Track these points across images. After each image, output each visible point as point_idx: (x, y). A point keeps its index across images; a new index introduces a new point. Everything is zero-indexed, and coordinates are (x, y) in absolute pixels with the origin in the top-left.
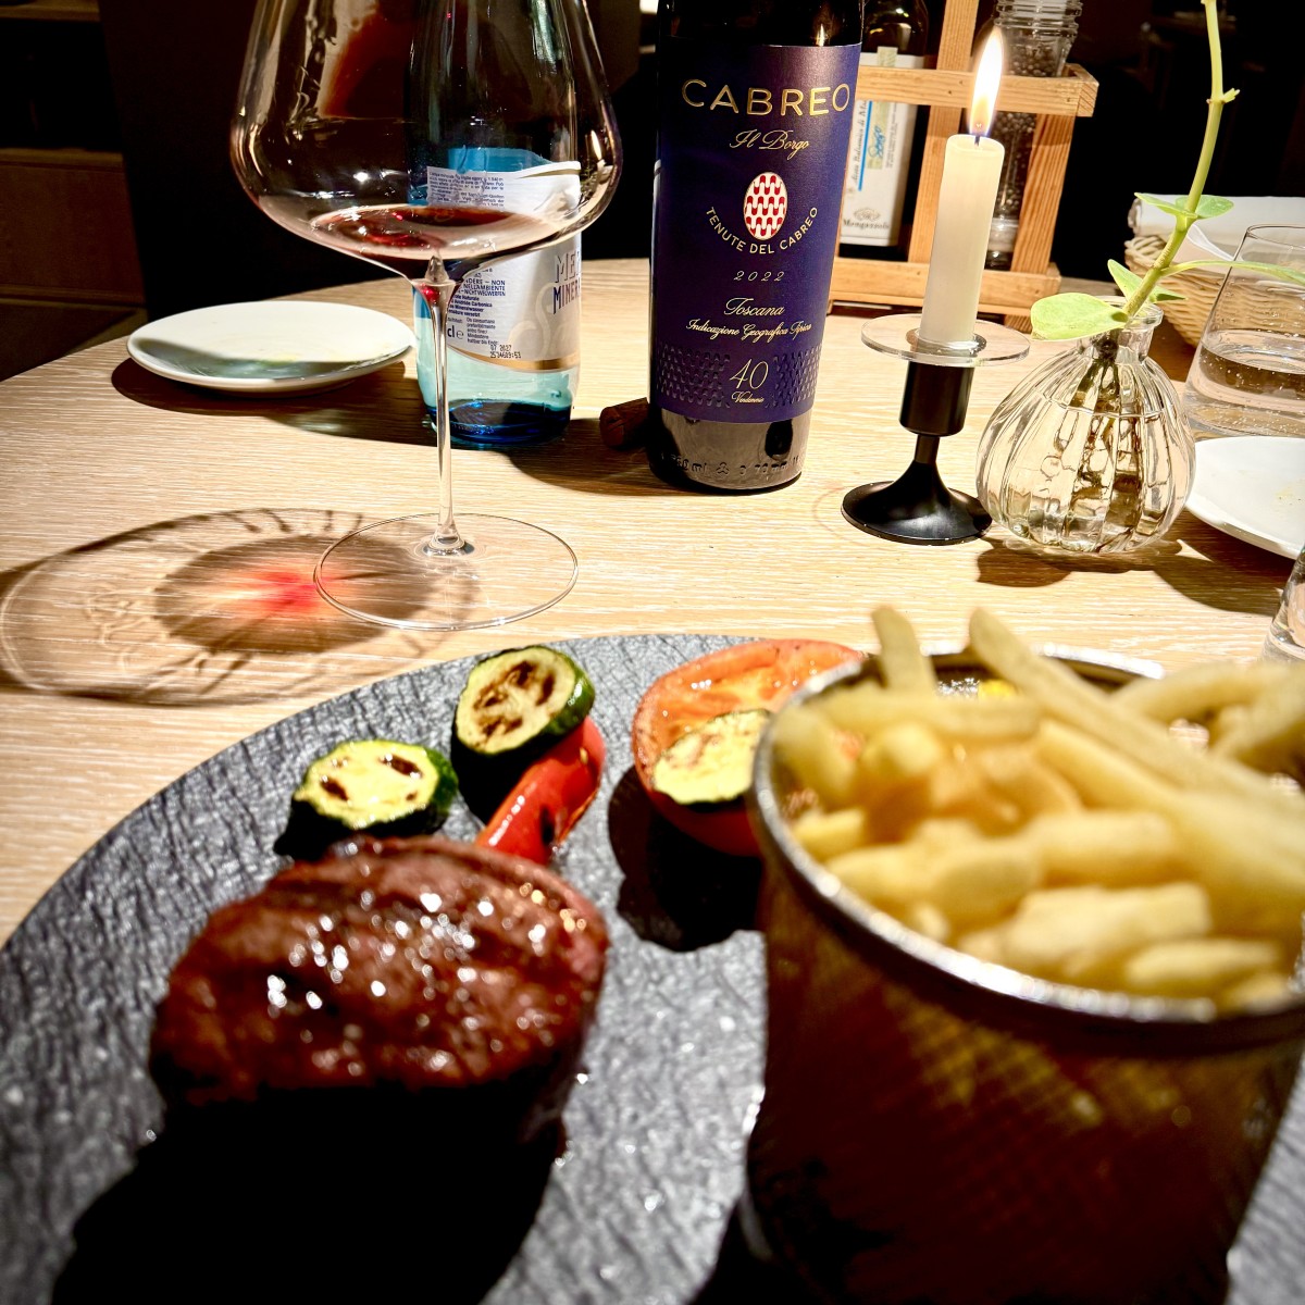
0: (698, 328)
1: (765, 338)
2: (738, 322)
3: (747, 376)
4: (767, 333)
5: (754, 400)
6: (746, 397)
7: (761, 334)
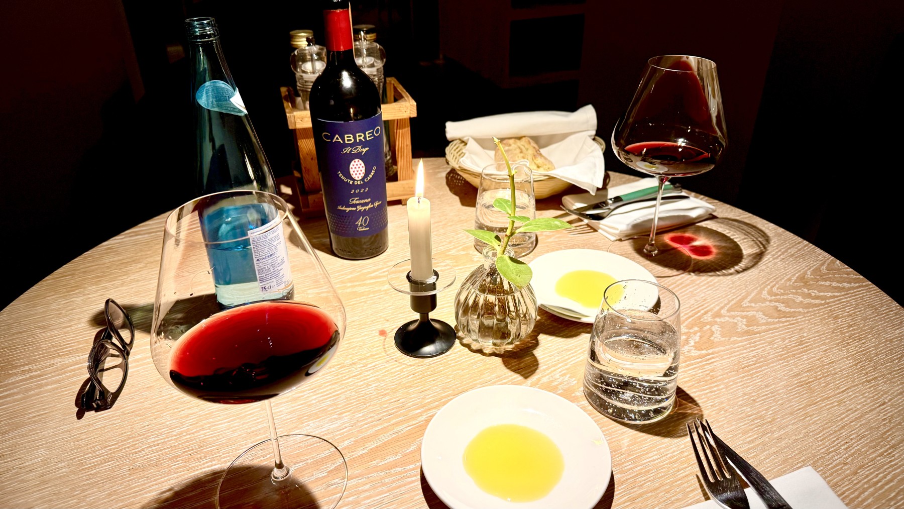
0: (341, 209)
1: (365, 209)
2: (355, 205)
3: (362, 221)
4: (366, 207)
5: (366, 229)
6: (363, 228)
7: (363, 208)
